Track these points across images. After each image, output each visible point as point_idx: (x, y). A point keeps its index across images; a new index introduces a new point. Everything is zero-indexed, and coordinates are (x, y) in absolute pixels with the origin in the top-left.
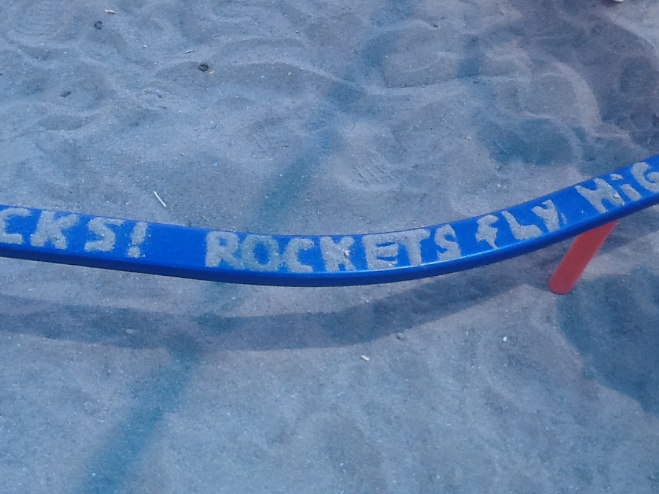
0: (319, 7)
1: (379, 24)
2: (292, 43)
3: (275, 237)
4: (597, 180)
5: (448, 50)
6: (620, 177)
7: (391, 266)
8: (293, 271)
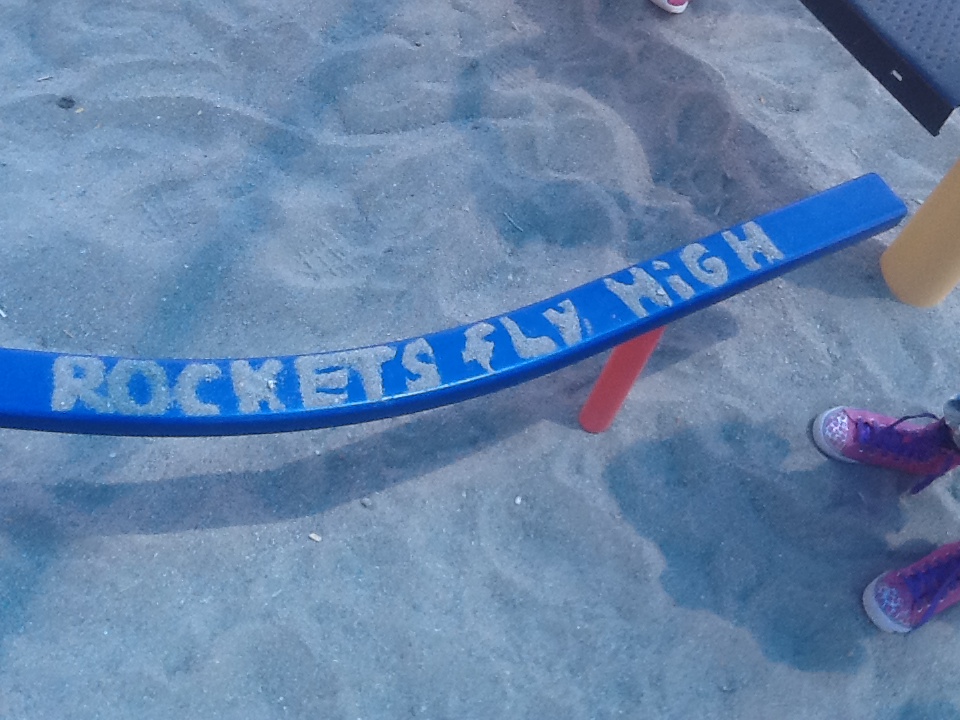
0: (246, 13)
1: (335, 39)
2: (203, 66)
3: (161, 363)
4: (633, 271)
5: (437, 80)
6: (666, 265)
7: (338, 401)
8: (189, 414)
